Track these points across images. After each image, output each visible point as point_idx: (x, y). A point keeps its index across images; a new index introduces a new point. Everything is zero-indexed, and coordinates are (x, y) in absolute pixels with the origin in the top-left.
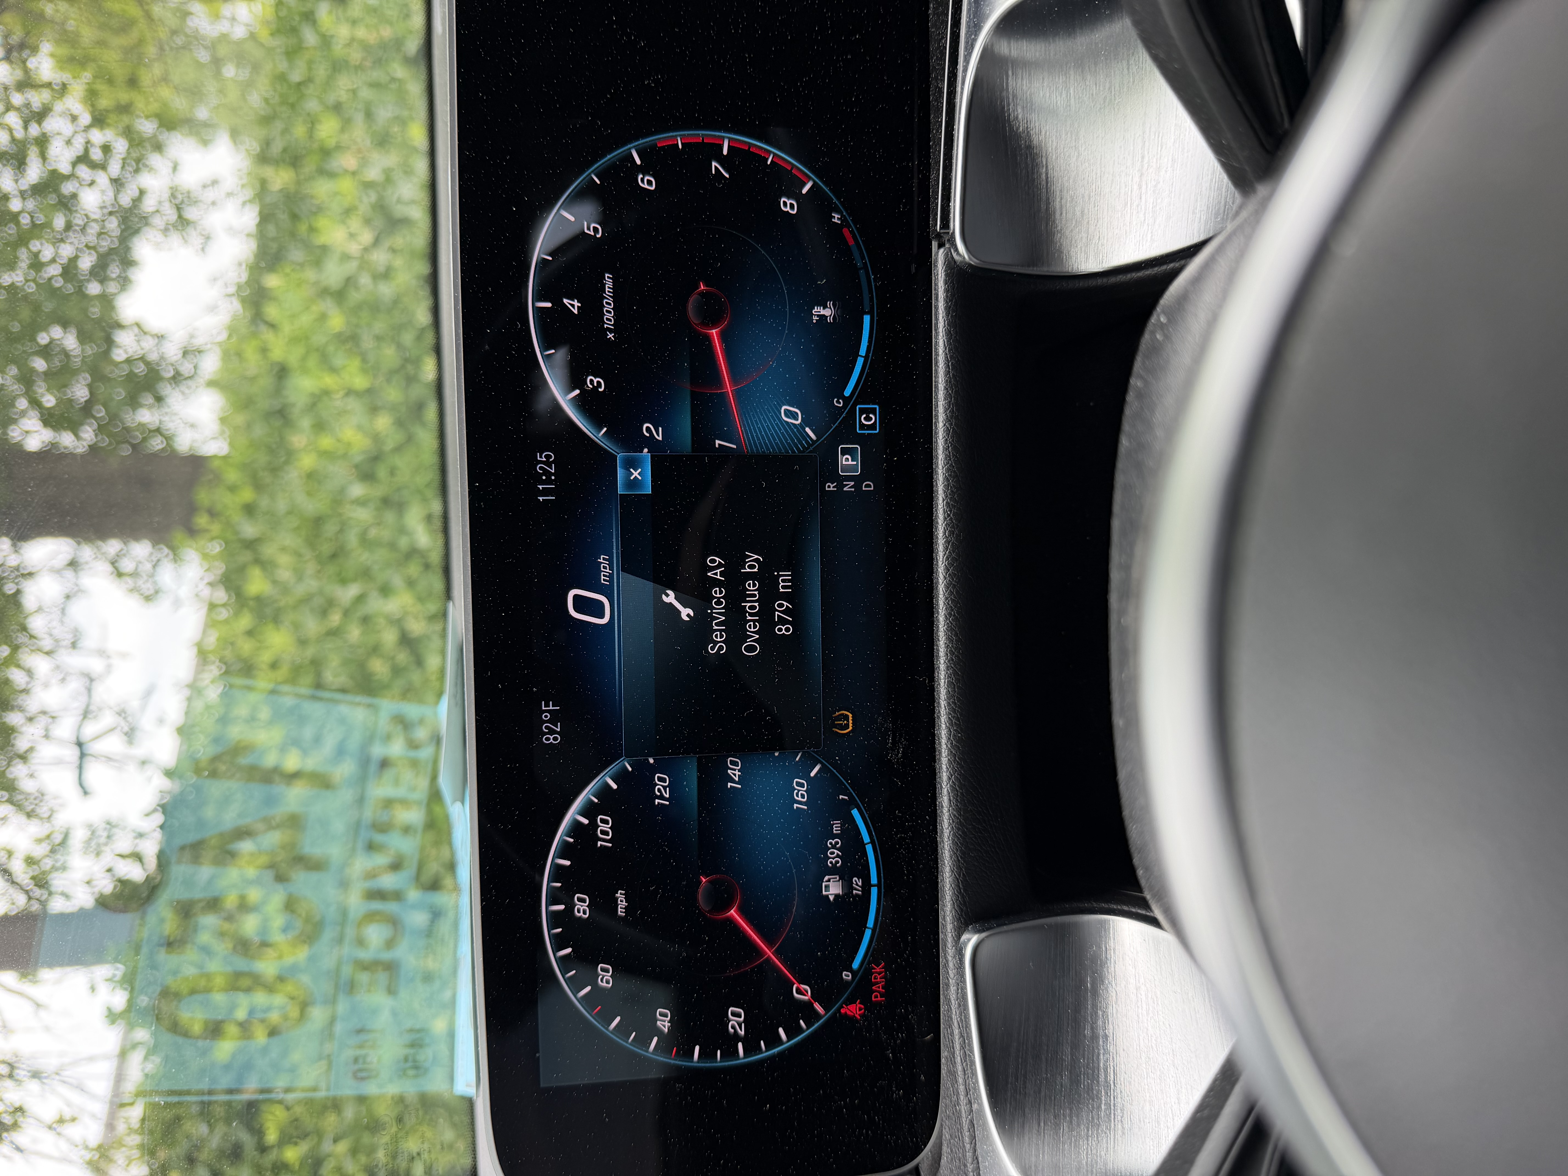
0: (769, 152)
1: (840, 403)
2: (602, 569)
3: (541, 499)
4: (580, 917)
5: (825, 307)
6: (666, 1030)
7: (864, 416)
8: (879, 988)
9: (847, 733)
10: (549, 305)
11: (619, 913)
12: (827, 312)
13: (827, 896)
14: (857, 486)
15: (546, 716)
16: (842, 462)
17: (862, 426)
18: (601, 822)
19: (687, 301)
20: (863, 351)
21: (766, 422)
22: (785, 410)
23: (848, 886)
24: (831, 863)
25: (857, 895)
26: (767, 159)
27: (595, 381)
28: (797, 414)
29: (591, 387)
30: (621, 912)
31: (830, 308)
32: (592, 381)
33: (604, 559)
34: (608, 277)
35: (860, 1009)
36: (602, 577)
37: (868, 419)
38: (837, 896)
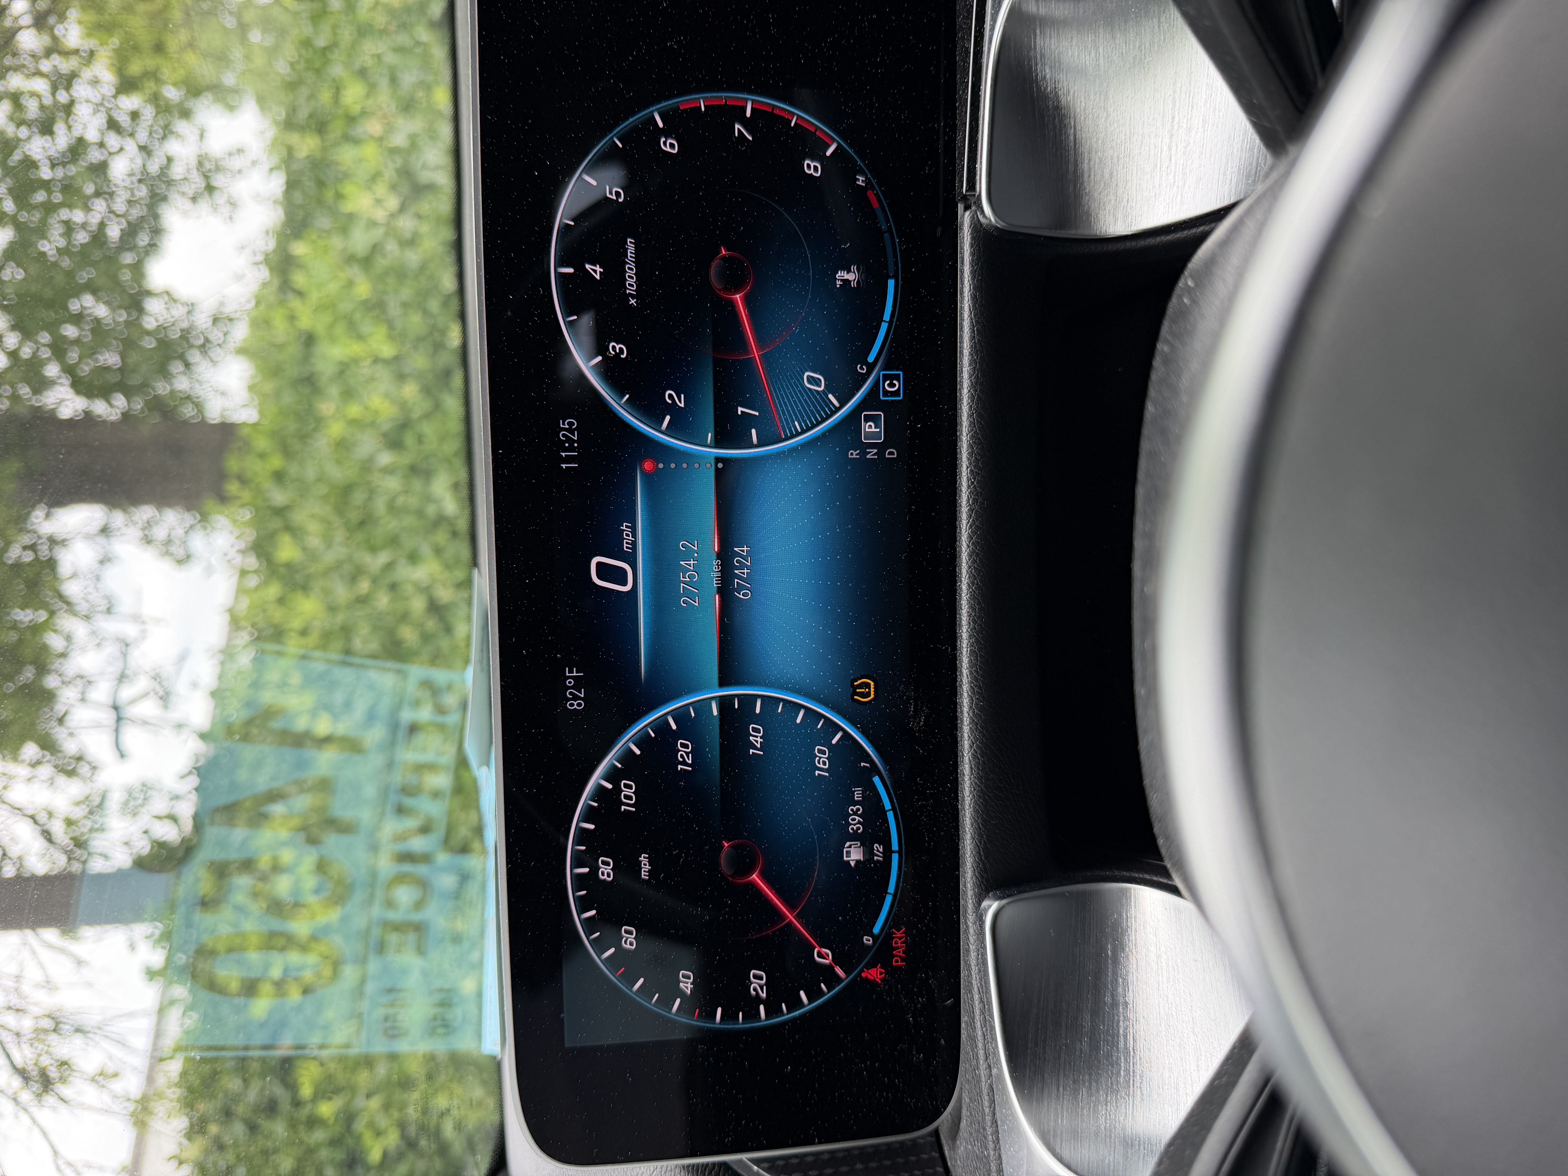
0: (793, 114)
1: (863, 369)
2: (625, 537)
3: (564, 466)
4: (605, 880)
5: (849, 271)
6: (689, 992)
7: (888, 382)
8: (900, 952)
9: (869, 701)
10: (570, 270)
11: (643, 876)
12: (851, 277)
13: (848, 862)
14: (881, 453)
15: (570, 683)
16: (865, 429)
17: (886, 393)
18: (624, 787)
19: (709, 266)
20: (887, 316)
21: (788, 389)
22: (808, 377)
23: (869, 852)
24: (852, 829)
25: (878, 861)
26: (791, 121)
27: (617, 347)
28: (820, 380)
29: (613, 353)
30: (644, 875)
31: (854, 272)
32: (615, 347)
33: (626, 526)
34: (630, 242)
35: (881, 974)
36: (625, 545)
37: (892, 385)
38: (858, 862)
